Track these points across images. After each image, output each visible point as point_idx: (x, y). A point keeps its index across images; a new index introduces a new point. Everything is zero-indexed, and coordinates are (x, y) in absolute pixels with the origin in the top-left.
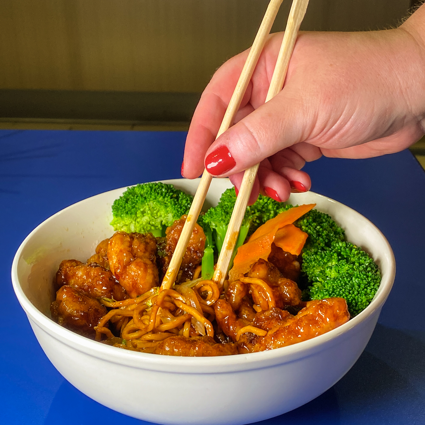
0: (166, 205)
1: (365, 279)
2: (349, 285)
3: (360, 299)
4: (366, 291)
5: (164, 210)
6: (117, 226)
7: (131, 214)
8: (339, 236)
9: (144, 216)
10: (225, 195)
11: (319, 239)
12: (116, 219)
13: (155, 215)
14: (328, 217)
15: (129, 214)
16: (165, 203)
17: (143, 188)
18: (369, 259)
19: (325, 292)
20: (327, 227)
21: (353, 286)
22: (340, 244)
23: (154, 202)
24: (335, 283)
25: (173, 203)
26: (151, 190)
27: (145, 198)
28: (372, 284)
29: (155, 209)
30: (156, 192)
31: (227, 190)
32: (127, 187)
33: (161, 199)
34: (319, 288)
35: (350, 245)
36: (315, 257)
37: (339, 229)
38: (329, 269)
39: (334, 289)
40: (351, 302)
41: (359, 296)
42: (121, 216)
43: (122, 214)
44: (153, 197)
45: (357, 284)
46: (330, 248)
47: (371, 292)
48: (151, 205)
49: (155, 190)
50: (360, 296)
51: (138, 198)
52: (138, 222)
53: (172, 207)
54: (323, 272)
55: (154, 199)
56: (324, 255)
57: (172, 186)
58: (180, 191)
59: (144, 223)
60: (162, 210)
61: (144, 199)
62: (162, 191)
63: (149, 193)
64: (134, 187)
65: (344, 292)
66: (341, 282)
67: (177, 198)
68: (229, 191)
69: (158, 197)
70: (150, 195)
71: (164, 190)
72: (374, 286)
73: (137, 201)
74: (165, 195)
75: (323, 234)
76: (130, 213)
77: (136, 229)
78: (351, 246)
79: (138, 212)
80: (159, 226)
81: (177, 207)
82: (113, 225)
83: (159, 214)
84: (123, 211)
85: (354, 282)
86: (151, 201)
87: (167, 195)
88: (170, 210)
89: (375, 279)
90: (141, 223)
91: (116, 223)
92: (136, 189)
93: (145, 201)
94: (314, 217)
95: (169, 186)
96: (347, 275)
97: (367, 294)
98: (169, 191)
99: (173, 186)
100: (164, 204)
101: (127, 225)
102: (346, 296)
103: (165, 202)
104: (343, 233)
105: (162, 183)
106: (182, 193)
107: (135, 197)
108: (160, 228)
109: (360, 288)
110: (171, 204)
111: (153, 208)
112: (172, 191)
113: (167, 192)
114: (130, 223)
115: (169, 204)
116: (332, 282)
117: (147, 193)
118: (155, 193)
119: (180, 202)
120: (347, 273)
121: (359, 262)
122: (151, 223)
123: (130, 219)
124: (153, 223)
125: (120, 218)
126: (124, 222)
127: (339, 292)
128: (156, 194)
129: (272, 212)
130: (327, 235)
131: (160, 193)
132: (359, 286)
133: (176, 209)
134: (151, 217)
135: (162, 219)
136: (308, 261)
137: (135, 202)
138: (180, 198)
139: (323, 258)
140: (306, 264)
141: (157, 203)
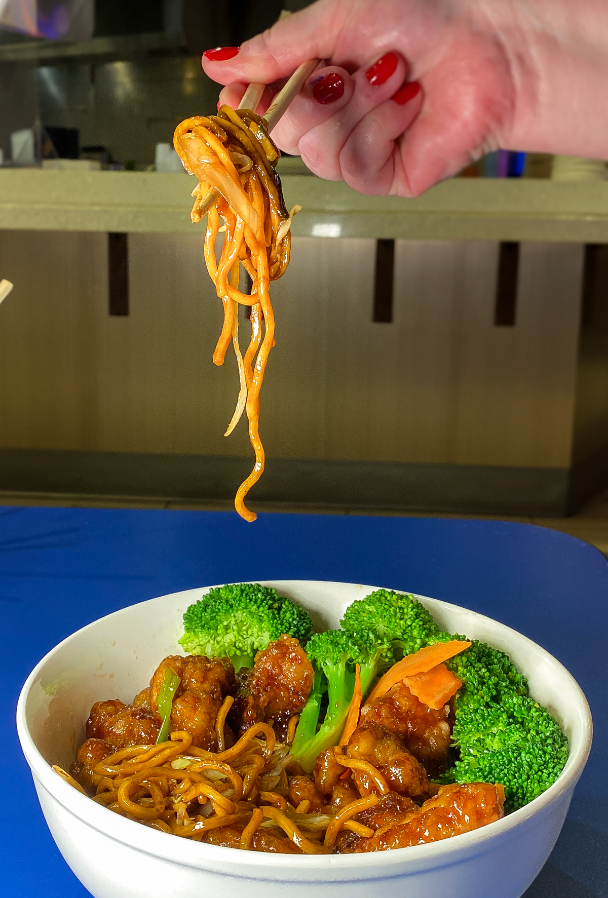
0: (261, 618)
1: (541, 757)
2: (515, 764)
3: (531, 787)
4: (540, 776)
5: (257, 626)
6: (188, 646)
7: (208, 628)
8: (517, 688)
9: (228, 633)
10: (351, 609)
11: (482, 688)
12: (188, 635)
13: (245, 632)
14: (504, 656)
15: (206, 629)
16: (261, 616)
17: (231, 591)
18: (554, 725)
19: (478, 772)
20: (498, 671)
21: (520, 766)
22: (515, 700)
23: (243, 612)
24: (494, 760)
25: (271, 615)
26: (242, 595)
27: (231, 606)
28: (551, 765)
29: (245, 623)
30: (248, 598)
31: (356, 601)
32: (210, 587)
33: (254, 608)
34: (471, 765)
35: (528, 703)
36: (474, 718)
37: (518, 676)
38: (490, 737)
39: (491, 769)
40: (517, 793)
41: (529, 783)
42: (194, 631)
43: (196, 628)
44: (243, 605)
45: (527, 764)
46: (499, 704)
47: (549, 777)
48: (238, 617)
49: (247, 594)
50: (531, 783)
51: (221, 604)
52: (218, 643)
53: (269, 622)
54: (482, 741)
55: (243, 608)
56: (486, 714)
57: (274, 591)
58: (285, 599)
59: (226, 645)
60: (255, 626)
61: (229, 607)
62: (257, 597)
63: (238, 598)
64: (219, 589)
65: (505, 775)
66: (503, 757)
67: (279, 609)
68: (358, 604)
69: (250, 606)
70: (238, 602)
71: (259, 595)
72: (553, 768)
73: (219, 609)
74: (261, 604)
75: (490, 682)
76: (208, 626)
77: (214, 653)
78: (531, 703)
79: (219, 627)
80: (249, 651)
81: (277, 623)
82: (182, 644)
83: (250, 632)
84: (198, 623)
85: (524, 759)
86: (239, 612)
87: (264, 604)
88: (265, 626)
89: (557, 758)
90: (221, 643)
91: (187, 640)
92: (221, 591)
93: (231, 611)
94: (479, 654)
95: (269, 591)
96: (514, 748)
97: (542, 780)
98: (268, 598)
99: (276, 591)
100: (258, 617)
101: (201, 646)
102: (508, 782)
103: (260, 614)
104: (525, 684)
105: (260, 586)
106: (287, 603)
107: (218, 603)
108: (250, 653)
109: (532, 770)
110: (268, 617)
111: (241, 621)
112: (273, 598)
113: (265, 599)
114: (207, 643)
115: (266, 617)
116: (490, 757)
117: (234, 599)
118: (246, 599)
119: (282, 616)
120: (515, 745)
121: (536, 730)
122: (237, 644)
123: (207, 637)
124: (241, 645)
125: (192, 633)
126: (197, 641)
127: (499, 774)
128: (248, 601)
129: (418, 641)
130: (496, 685)
131: (254, 600)
132: (531, 767)
133: (274, 625)
134: (237, 636)
135: (253, 639)
136: (462, 722)
137: (217, 610)
138: (283, 610)
139: (484, 720)
140: (459, 727)
141: (248, 616)
